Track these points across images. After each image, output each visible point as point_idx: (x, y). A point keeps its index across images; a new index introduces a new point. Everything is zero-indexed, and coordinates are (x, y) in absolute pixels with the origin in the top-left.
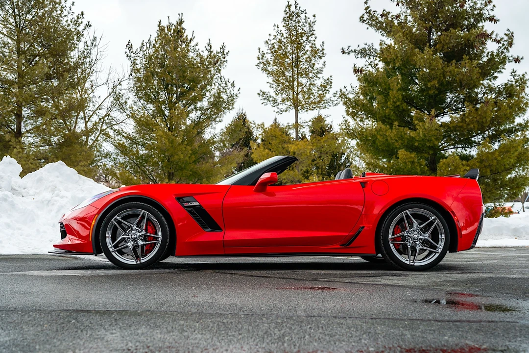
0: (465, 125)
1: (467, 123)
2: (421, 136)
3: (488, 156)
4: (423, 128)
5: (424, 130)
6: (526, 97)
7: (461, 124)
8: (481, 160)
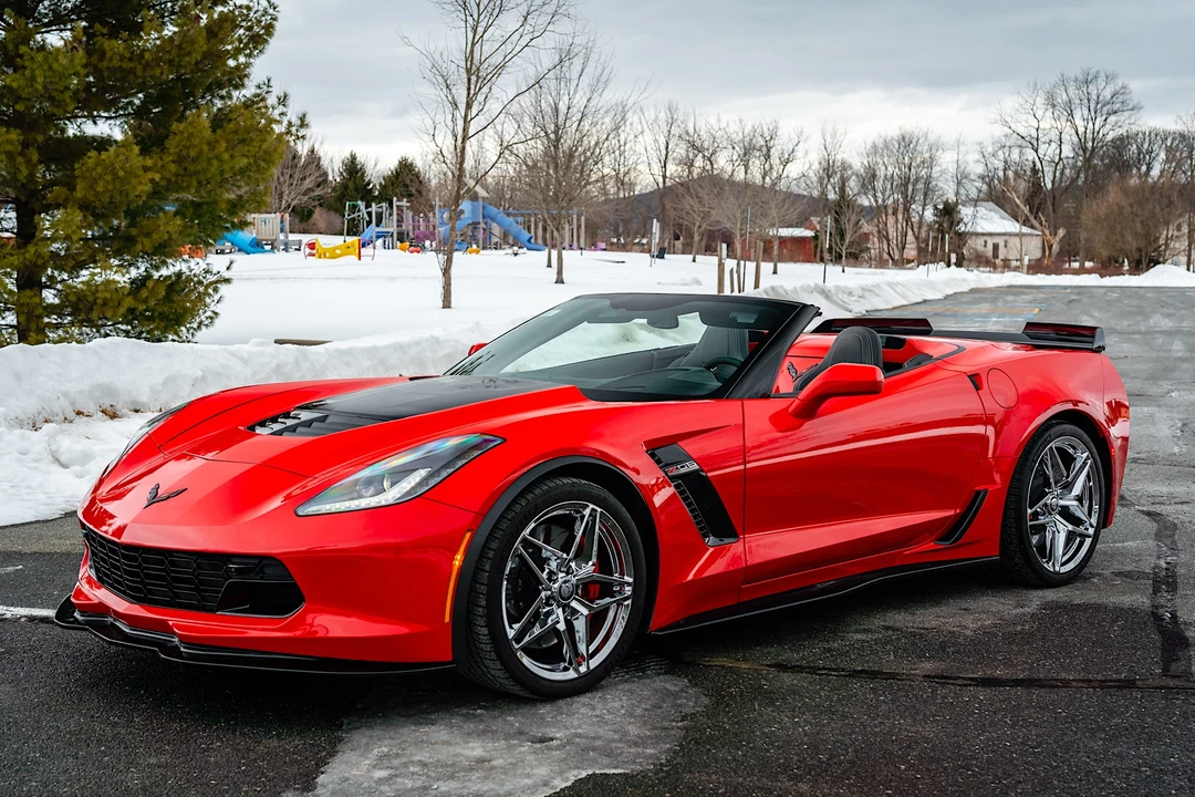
0: (139, 68)
1: (143, 62)
2: (40, 87)
3: (201, 149)
4: (46, 67)
5: (50, 73)
6: (271, 11)
7: (130, 65)
8: (179, 157)
